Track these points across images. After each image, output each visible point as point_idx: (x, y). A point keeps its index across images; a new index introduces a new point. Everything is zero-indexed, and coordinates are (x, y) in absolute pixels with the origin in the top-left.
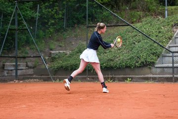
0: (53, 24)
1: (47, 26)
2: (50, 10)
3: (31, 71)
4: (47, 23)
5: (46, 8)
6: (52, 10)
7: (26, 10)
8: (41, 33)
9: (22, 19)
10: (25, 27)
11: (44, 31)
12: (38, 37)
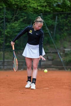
0: (67, 30)
1: (62, 31)
2: (65, 20)
3: (50, 63)
4: (62, 29)
5: (62, 19)
6: (66, 20)
7: (48, 20)
8: (58, 36)
9: (45, 26)
10: (47, 32)
11: (60, 35)
12: (56, 39)
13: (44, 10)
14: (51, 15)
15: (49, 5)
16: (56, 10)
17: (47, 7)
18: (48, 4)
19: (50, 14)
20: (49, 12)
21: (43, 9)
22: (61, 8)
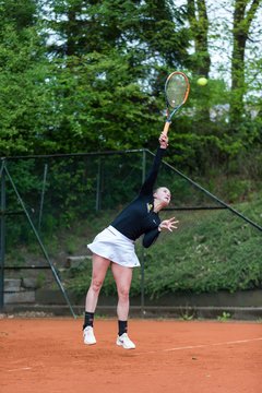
0: (74, 204)
1: (62, 206)
2: (69, 175)
3: (29, 296)
4: (63, 201)
5: (60, 172)
7: (23, 175)
8: (51, 220)
10: (20, 210)
11: (56, 216)
12: (45, 229)
13: (11, 148)
14: (31, 162)
15: (23, 134)
16: (44, 147)
17: (20, 141)
18: (22, 130)
19: (26, 159)
20: (24, 153)
21: (8, 145)
22: (57, 140)
